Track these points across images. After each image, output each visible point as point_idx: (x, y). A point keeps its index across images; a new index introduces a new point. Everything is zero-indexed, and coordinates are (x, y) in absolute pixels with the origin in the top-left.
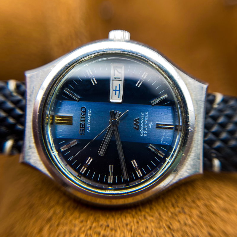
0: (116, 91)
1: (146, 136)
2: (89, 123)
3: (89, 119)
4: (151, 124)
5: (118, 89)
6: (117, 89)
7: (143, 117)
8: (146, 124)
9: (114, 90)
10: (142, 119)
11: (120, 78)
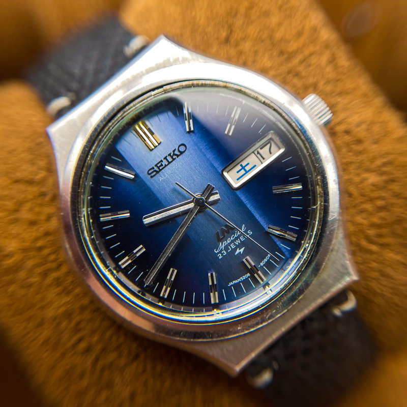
1: (220, 258)
2: (171, 170)
3: (176, 165)
6: (246, 168)
9: (241, 165)
10: (237, 233)
11: (264, 159)
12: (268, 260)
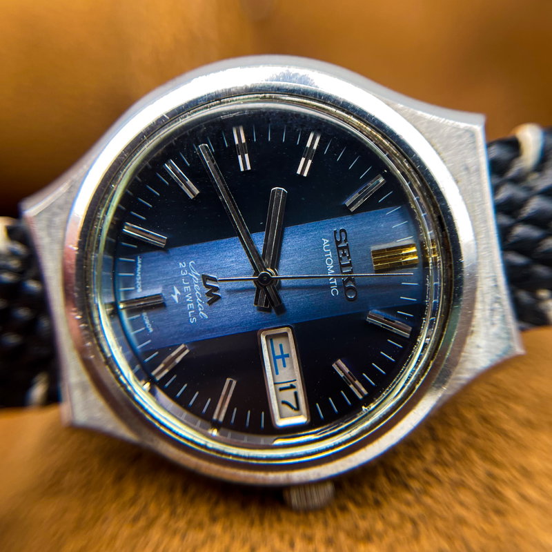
0: (283, 356)
1: (180, 264)
2: (329, 262)
3: (333, 271)
4: (175, 297)
5: (279, 361)
6: (281, 360)
7: (200, 309)
8: (187, 292)
9: (287, 356)
10: (201, 303)
11: (281, 389)
12: (145, 325)
